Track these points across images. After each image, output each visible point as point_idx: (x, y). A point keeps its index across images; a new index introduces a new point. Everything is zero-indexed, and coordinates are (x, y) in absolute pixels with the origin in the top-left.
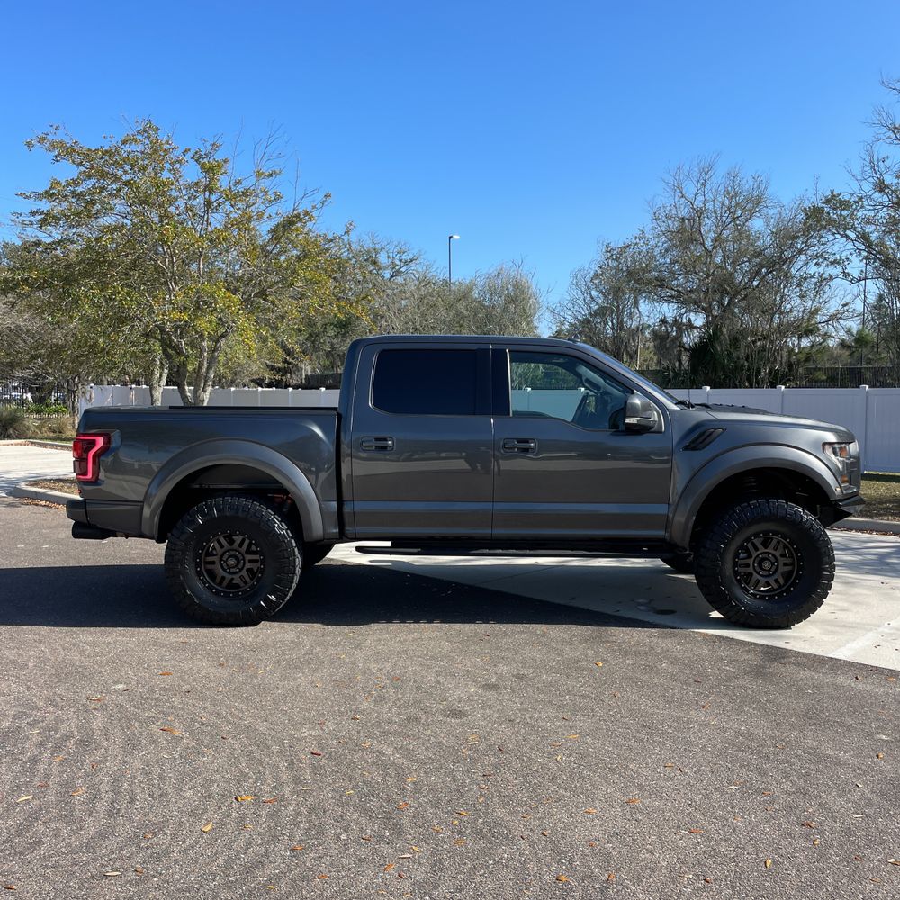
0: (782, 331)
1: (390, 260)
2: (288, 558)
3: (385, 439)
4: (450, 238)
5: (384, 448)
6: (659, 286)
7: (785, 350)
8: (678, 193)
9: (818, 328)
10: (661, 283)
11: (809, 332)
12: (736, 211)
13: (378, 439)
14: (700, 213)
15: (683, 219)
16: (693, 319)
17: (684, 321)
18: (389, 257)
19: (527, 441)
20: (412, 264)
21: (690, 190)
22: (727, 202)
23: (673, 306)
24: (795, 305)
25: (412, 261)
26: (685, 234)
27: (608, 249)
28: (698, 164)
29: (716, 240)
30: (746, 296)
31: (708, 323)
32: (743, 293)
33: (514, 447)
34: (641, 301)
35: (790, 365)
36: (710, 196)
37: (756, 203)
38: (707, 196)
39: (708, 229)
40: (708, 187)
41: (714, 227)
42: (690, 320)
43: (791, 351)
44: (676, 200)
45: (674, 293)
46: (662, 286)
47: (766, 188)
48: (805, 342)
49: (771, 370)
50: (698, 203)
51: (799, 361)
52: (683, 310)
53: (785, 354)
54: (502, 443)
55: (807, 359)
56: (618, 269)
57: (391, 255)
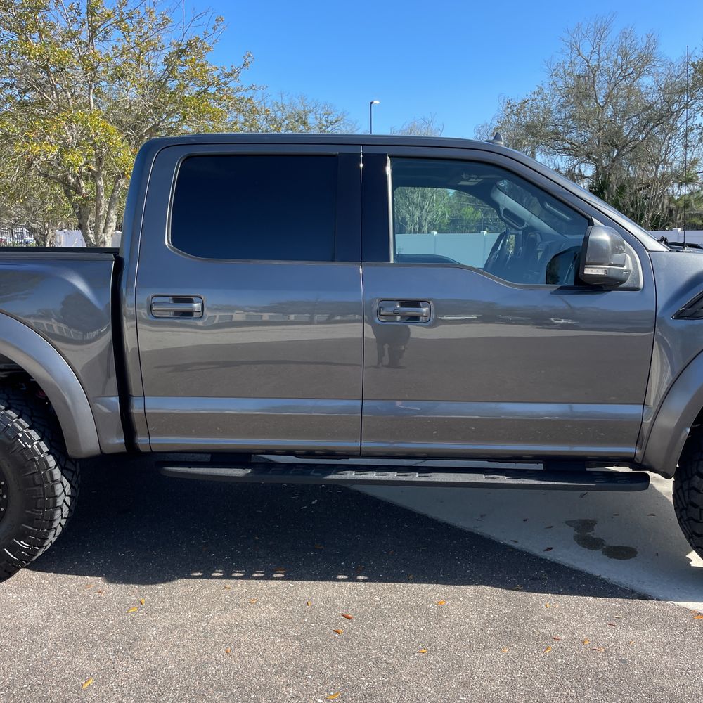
0: (665, 180)
1: (318, 121)
2: (42, 485)
3: (189, 300)
4: (371, 103)
5: (188, 314)
6: (555, 139)
7: (666, 198)
8: (575, 52)
9: (697, 177)
10: (557, 136)
11: (688, 181)
12: (627, 68)
13: (178, 300)
14: (594, 71)
15: (579, 76)
16: (583, 170)
17: (577, 171)
18: (316, 118)
19: (415, 304)
20: (336, 125)
21: (586, 48)
22: (620, 61)
23: (566, 158)
24: (677, 156)
25: (336, 121)
26: (581, 91)
27: (510, 105)
28: (596, 24)
29: (609, 96)
30: (634, 148)
31: (597, 174)
32: (631, 145)
33: (396, 314)
34: (538, 154)
35: (671, 211)
36: (604, 55)
37: (645, 61)
38: (601, 55)
39: (601, 86)
40: (602, 46)
41: (606, 85)
42: (580, 171)
43: (671, 199)
44: (572, 59)
45: (567, 145)
46: (558, 139)
47: (654, 49)
48: (685, 190)
49: (653, 217)
50: (593, 62)
51: (678, 208)
52: (575, 162)
53: (666, 202)
54: (376, 307)
55: (686, 206)
56: (518, 125)
57: (318, 116)
